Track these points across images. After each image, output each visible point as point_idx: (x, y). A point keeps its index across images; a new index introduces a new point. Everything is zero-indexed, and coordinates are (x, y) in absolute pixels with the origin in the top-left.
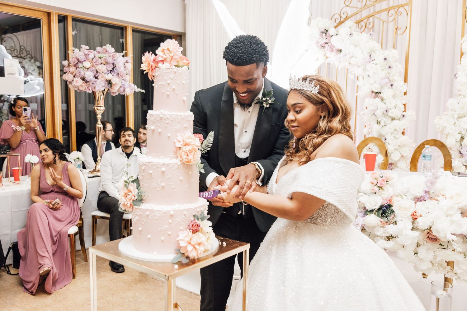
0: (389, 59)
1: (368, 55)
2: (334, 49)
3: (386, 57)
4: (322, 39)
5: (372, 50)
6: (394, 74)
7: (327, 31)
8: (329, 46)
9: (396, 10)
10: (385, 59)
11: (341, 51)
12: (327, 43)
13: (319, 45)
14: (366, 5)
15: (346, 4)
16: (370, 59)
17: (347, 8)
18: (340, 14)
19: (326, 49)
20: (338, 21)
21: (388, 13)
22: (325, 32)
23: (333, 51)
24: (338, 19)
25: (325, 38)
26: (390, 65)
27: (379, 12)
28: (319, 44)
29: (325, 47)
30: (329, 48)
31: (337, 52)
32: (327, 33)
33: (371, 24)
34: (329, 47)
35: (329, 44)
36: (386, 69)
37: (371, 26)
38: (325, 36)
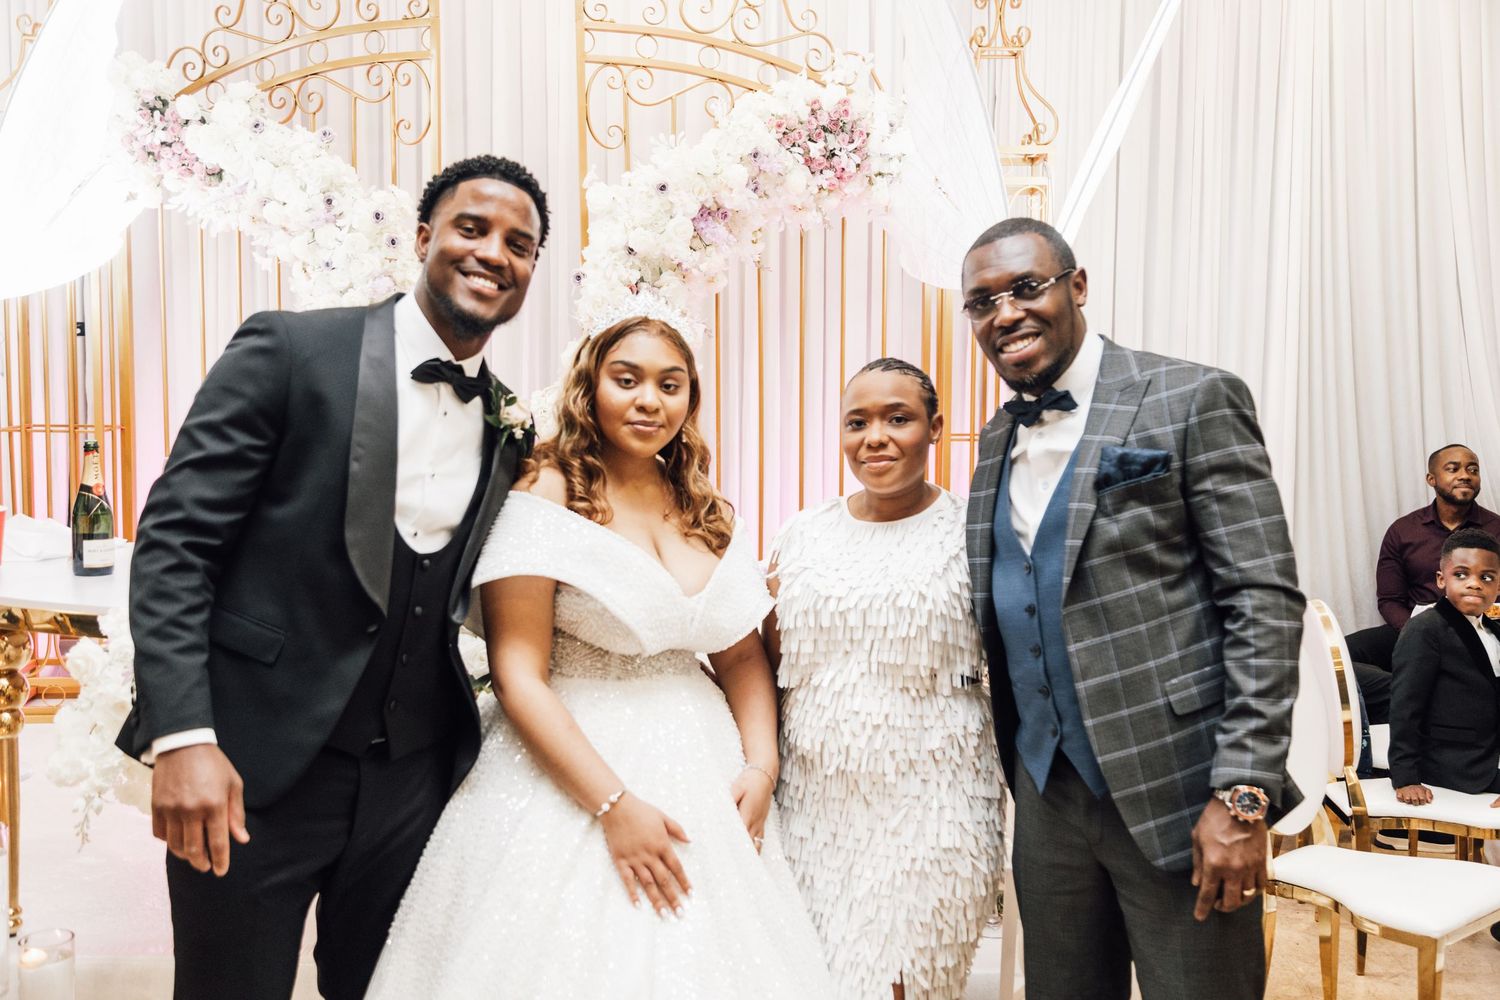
0: (390, 218)
1: (322, 197)
2: (196, 167)
3: (380, 211)
4: (151, 128)
5: (332, 184)
6: (404, 265)
7: (165, 103)
8: (174, 154)
9: (393, 66)
10: (377, 216)
11: (219, 174)
12: (170, 145)
13: (137, 146)
14: (292, 37)
15: (222, 22)
16: (329, 211)
17: (228, 34)
18: (200, 50)
19: (162, 163)
20: (195, 74)
21: (369, 72)
22: (159, 105)
23: (191, 172)
24: (194, 68)
25: (161, 125)
26: (394, 236)
27: (338, 66)
28: (134, 143)
29: (159, 156)
30: (176, 162)
31: (208, 178)
32: (168, 112)
33: (316, 100)
34: (176, 157)
35: (176, 148)
36: (379, 247)
37: (313, 107)
38: (161, 119)
